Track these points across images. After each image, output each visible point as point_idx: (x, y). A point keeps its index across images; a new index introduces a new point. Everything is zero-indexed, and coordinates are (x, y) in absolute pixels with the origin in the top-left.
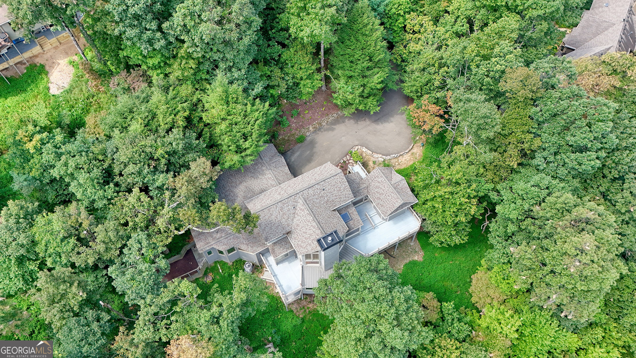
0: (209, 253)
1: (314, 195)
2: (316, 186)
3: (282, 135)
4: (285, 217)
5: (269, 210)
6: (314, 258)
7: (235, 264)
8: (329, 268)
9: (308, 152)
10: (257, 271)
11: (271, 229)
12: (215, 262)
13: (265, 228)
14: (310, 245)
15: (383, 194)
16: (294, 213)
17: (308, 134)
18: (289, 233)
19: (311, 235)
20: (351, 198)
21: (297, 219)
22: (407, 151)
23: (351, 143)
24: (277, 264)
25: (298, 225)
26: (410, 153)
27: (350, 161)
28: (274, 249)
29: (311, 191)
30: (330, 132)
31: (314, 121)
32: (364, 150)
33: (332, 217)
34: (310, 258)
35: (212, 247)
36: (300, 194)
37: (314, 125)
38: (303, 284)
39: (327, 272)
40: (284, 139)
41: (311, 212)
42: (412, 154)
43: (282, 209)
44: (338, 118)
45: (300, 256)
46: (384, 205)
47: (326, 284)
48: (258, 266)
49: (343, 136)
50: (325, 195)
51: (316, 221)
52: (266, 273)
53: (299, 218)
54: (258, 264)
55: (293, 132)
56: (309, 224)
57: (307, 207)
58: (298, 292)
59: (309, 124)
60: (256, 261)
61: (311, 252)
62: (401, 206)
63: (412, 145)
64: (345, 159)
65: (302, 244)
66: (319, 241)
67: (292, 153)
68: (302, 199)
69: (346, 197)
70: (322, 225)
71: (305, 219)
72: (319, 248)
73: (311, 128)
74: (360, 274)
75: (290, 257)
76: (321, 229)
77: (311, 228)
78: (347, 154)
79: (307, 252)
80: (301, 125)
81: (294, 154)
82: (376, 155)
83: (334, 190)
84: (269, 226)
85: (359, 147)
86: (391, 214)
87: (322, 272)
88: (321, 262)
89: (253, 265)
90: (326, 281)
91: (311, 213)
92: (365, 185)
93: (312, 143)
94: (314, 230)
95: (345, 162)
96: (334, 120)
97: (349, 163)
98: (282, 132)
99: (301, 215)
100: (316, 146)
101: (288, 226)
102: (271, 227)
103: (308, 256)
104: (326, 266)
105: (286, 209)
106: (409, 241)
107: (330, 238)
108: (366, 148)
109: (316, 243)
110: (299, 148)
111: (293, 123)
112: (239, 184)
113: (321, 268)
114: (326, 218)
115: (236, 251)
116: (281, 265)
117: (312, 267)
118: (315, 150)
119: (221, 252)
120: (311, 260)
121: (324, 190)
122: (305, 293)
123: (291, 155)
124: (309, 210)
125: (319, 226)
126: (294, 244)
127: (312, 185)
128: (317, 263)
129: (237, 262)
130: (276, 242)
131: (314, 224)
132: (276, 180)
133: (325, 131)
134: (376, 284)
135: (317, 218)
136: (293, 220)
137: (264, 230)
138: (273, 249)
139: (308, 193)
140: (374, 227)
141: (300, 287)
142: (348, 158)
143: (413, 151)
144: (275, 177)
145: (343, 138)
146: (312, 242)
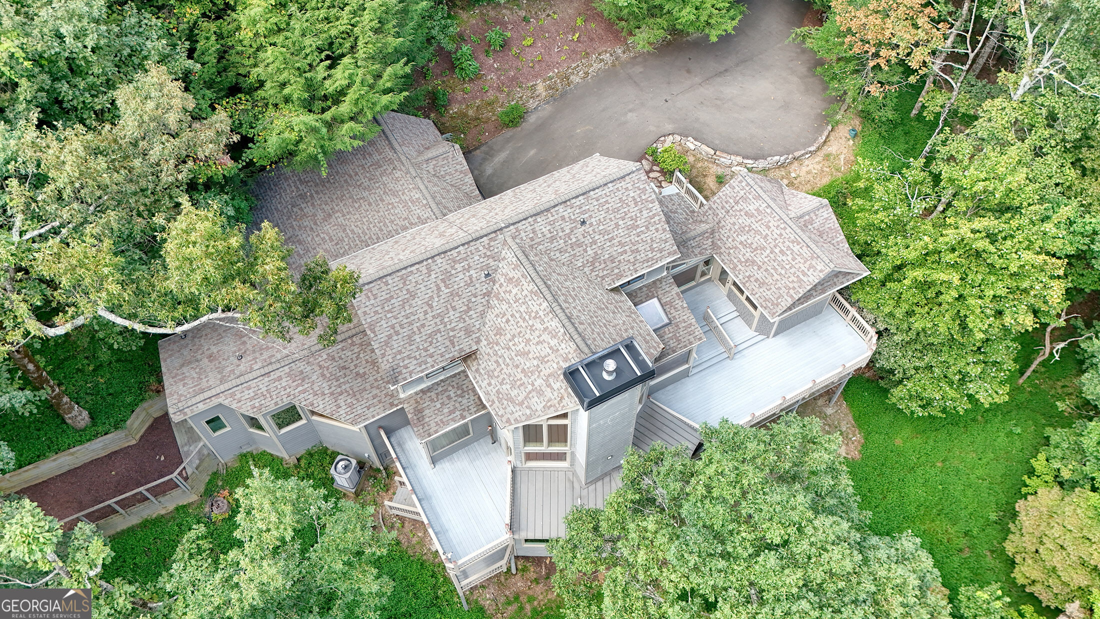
0: (215, 423)
1: (552, 239)
2: (560, 208)
3: (460, 103)
4: (459, 304)
5: (404, 279)
6: (551, 441)
7: (303, 463)
8: (599, 473)
9: (532, 152)
10: (373, 486)
11: (410, 340)
12: (243, 457)
13: (390, 337)
14: (540, 393)
15: (763, 249)
16: (488, 294)
17: (532, 104)
18: (469, 357)
19: (543, 360)
20: (668, 254)
21: (497, 311)
22: (812, 149)
23: (652, 128)
24: (434, 461)
25: (499, 332)
26: (821, 154)
27: (652, 175)
28: (421, 411)
29: (542, 225)
30: (594, 99)
31: (550, 67)
32: (691, 144)
33: (611, 307)
34: (538, 439)
35: (215, 401)
36: (508, 233)
37: (550, 78)
38: (512, 527)
39: (592, 487)
40: (465, 115)
41: (542, 286)
42: (827, 157)
43: (447, 276)
44: (614, 66)
45: (506, 434)
46: (769, 280)
47: (596, 529)
48: (379, 470)
49: (630, 111)
50: (588, 240)
51: (563, 317)
52: (400, 491)
53: (505, 306)
54: (377, 464)
55: (491, 95)
56: (538, 326)
57: (532, 272)
58: (499, 554)
59: (536, 77)
60: (368, 452)
61: (542, 419)
62: (819, 287)
63: (826, 133)
65: (514, 393)
66: (571, 375)
67: (487, 153)
68: (514, 247)
69: (652, 250)
70: (581, 328)
71: (523, 309)
72: (571, 403)
73: (541, 88)
74: (737, 492)
75: (476, 439)
76: (579, 340)
77: (545, 337)
78: (643, 157)
79: (529, 417)
80: (514, 78)
81: (492, 156)
82: (725, 159)
83: (617, 225)
84: (405, 332)
85: (678, 138)
86: (790, 309)
87: (576, 486)
88: (573, 454)
89: (361, 465)
90: (594, 515)
91: (545, 290)
92: (704, 227)
93: (545, 131)
94: (554, 342)
96: (605, 71)
98: (459, 95)
99: (511, 298)
101: (468, 332)
102: (410, 337)
103: (531, 433)
104: (590, 465)
105: (460, 280)
106: (820, 402)
107: (611, 365)
108: (696, 139)
109: (561, 385)
110: (508, 141)
111: (491, 69)
112: (325, 220)
113: (574, 474)
114: (592, 307)
115: (303, 422)
116: (445, 465)
117: (544, 470)
119: (254, 423)
120: (543, 448)
121: (583, 223)
122: (521, 554)
123: (484, 159)
124: (538, 280)
125: (572, 330)
126: (487, 393)
127: (547, 206)
128: (561, 457)
129: (311, 455)
130: (429, 389)
131: (554, 324)
132: (434, 206)
134: (809, 530)
135: (564, 305)
136: (482, 315)
137: (387, 343)
138: (419, 411)
139: (534, 232)
140: (731, 353)
141: (504, 537)
143: (827, 149)
144: (434, 198)
145: (630, 114)
146: (547, 381)
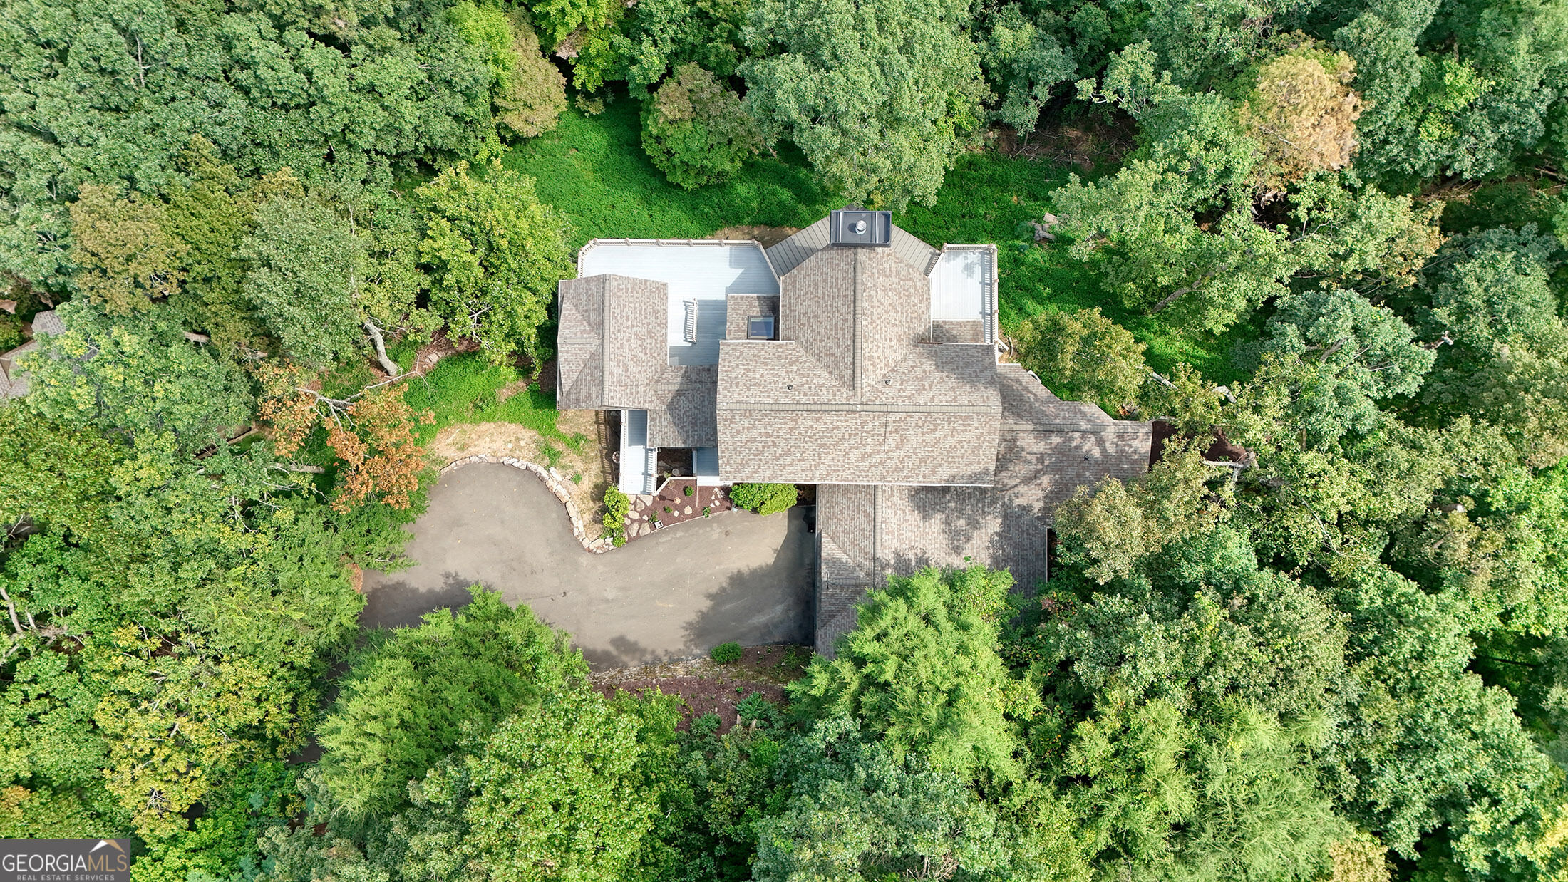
1: (823, 385)
9: (728, 607)
16: (893, 370)
17: (698, 662)
18: (925, 341)
21: (894, 355)
23: (601, 568)
25: (900, 338)
27: (636, 516)
30: (631, 637)
32: (579, 525)
49: (606, 601)
53: (887, 351)
56: (876, 314)
64: (646, 529)
71: (877, 336)
73: (681, 671)
76: (859, 275)
78: (631, 539)
80: (704, 689)
81: (766, 626)
82: (562, 492)
85: (586, 543)
93: (701, 630)
95: (652, 521)
97: (642, 513)
99: (880, 353)
100: (693, 617)
101: (920, 355)
108: (573, 529)
110: (742, 635)
118: (705, 605)
123: (776, 626)
125: (859, 288)
131: (866, 304)
133: (643, 651)
135: (852, 312)
142: (636, 526)
145: (610, 597)
146: (890, 276)
